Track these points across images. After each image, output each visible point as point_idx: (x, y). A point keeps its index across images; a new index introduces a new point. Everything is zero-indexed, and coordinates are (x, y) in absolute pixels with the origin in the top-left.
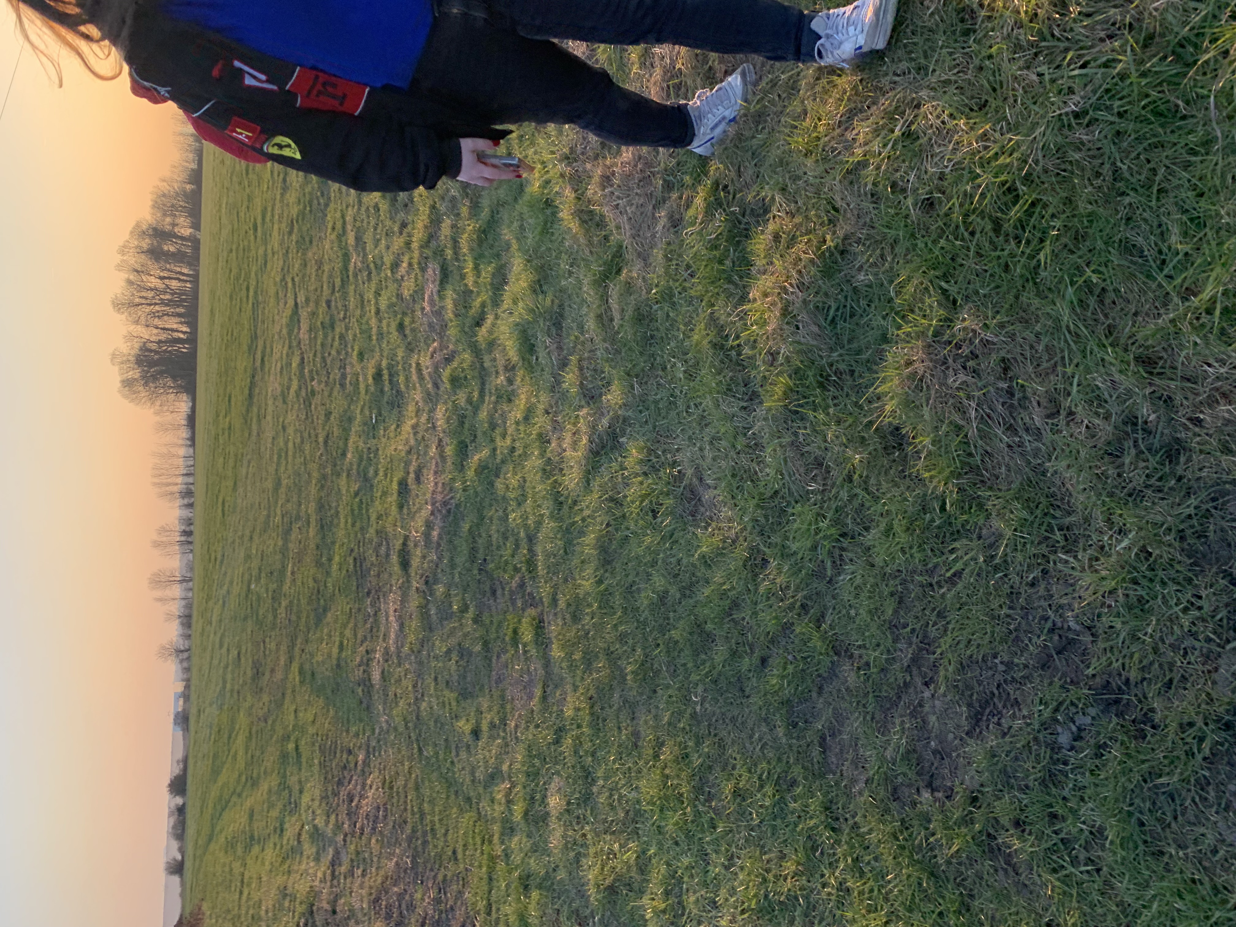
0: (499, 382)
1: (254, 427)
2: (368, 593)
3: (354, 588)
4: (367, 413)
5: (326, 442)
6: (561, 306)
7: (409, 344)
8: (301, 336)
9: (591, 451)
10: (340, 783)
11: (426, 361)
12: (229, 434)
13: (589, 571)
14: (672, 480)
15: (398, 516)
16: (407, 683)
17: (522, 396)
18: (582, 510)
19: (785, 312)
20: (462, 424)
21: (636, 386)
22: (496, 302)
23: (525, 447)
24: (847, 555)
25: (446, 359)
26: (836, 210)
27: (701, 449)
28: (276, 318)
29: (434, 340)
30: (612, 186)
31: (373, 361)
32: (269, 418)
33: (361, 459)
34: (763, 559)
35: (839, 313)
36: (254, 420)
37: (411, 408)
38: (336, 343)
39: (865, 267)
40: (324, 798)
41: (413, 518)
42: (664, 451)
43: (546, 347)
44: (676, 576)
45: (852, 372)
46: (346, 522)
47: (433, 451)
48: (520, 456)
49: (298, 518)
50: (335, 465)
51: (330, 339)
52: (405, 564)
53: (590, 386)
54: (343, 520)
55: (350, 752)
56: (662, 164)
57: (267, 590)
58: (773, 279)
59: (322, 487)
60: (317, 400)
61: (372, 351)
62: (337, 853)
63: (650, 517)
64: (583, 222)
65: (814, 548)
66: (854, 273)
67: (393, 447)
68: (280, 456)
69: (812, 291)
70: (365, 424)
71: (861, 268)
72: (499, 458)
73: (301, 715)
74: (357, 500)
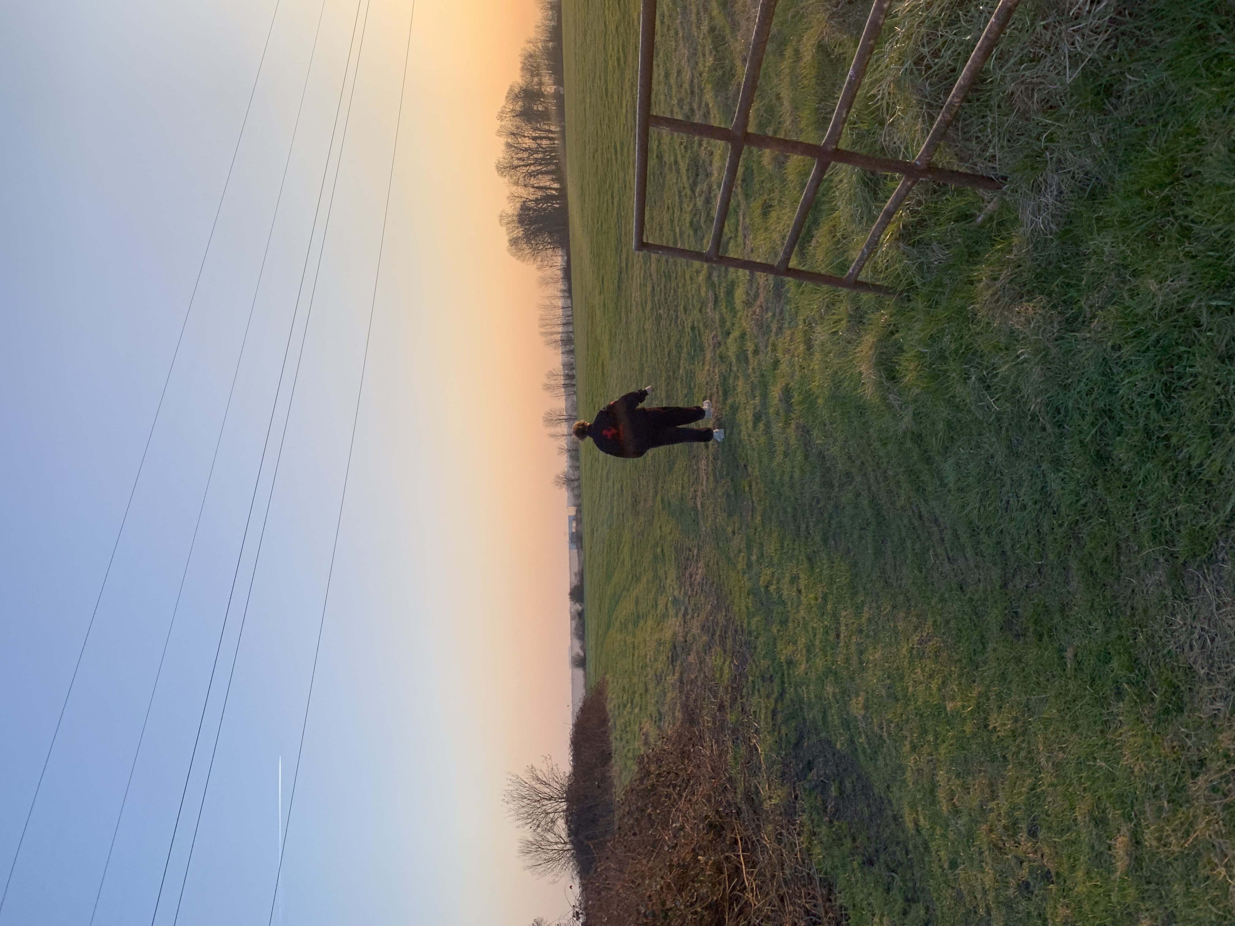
1: (623, 316)
4: (689, 347)
5: (669, 355)
9: (753, 419)
10: (686, 568)
11: (711, 339)
12: (604, 311)
13: (757, 466)
16: (711, 509)
20: (724, 381)
32: (633, 315)
40: (678, 578)
53: (753, 392)
55: (690, 550)
62: (686, 609)
73: (663, 529)
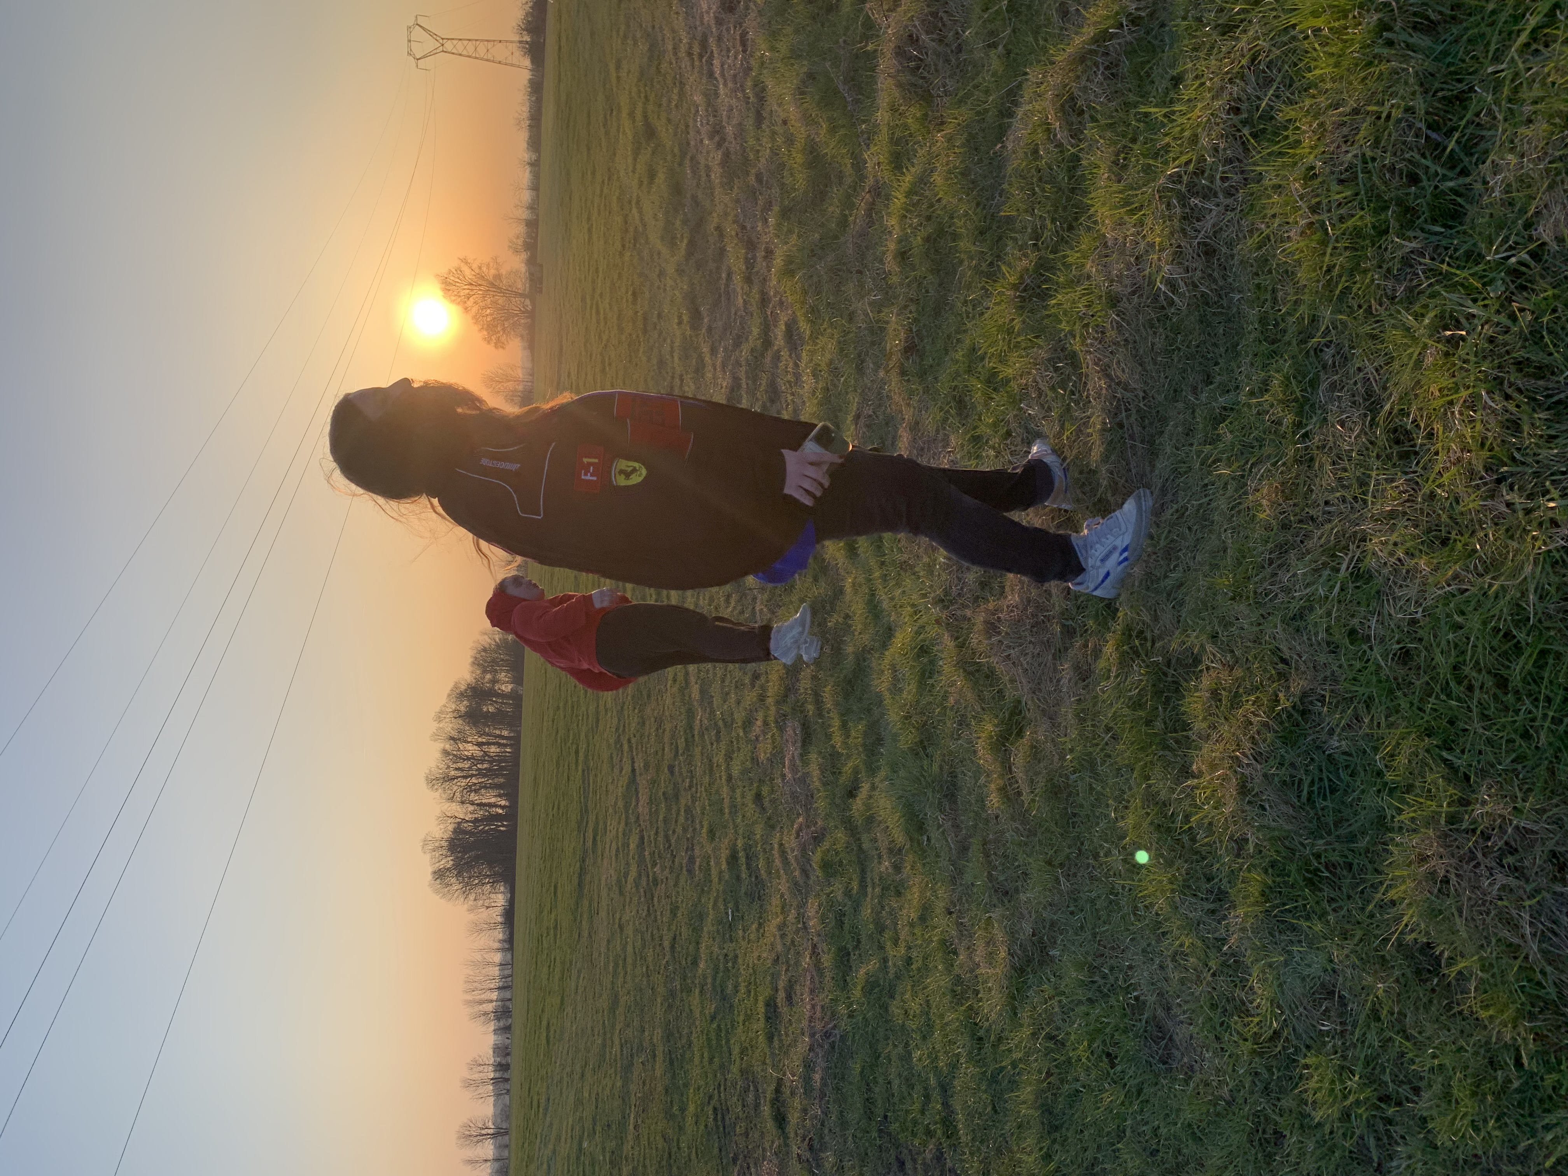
0: (883, 869)
1: (585, 925)
2: (735, 1160)
3: (716, 1151)
4: (722, 907)
5: (673, 947)
6: (953, 775)
7: (769, 818)
8: (640, 809)
9: (1013, 967)
11: (791, 842)
12: (555, 935)
13: (1030, 1140)
14: (1128, 1011)
15: (767, 1050)
17: (915, 889)
18: (1010, 1051)
19: (1243, 789)
20: (840, 924)
21: (1062, 879)
22: (872, 770)
23: (925, 958)
24: (1397, 1131)
25: (815, 838)
26: (1284, 661)
27: (1162, 967)
28: (611, 787)
29: (799, 815)
30: (999, 633)
31: (727, 841)
32: (603, 914)
33: (716, 970)
34: (1276, 1132)
35: (1315, 788)
36: (585, 916)
37: (776, 901)
38: (682, 819)
39: (1338, 730)
41: (786, 1053)
42: (1112, 969)
43: (939, 826)
44: (1154, 1153)
45: (1350, 866)
46: (702, 1056)
47: (806, 960)
48: (919, 970)
49: (641, 1048)
50: (684, 978)
51: (674, 812)
52: (781, 1120)
53: (1001, 878)
54: (697, 1055)
56: (1057, 608)
57: (604, 1149)
58: (1220, 746)
59: (670, 1006)
60: (661, 890)
61: (725, 827)
63: (1105, 1064)
64: (969, 674)
65: (1346, 1116)
66: (1324, 737)
67: (756, 954)
68: (616, 965)
69: (1271, 762)
70: (720, 922)
71: (1331, 732)
72: (892, 971)
74: (714, 1026)
